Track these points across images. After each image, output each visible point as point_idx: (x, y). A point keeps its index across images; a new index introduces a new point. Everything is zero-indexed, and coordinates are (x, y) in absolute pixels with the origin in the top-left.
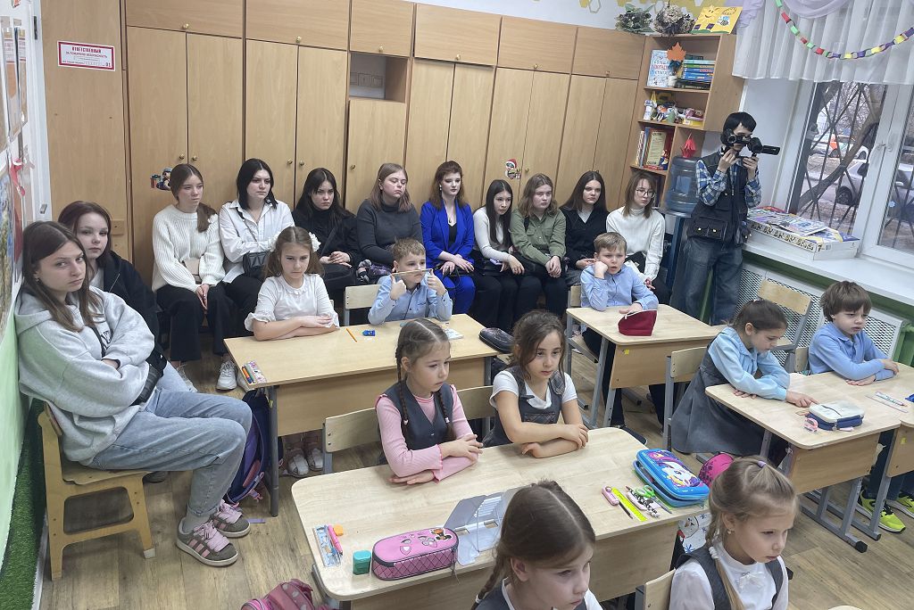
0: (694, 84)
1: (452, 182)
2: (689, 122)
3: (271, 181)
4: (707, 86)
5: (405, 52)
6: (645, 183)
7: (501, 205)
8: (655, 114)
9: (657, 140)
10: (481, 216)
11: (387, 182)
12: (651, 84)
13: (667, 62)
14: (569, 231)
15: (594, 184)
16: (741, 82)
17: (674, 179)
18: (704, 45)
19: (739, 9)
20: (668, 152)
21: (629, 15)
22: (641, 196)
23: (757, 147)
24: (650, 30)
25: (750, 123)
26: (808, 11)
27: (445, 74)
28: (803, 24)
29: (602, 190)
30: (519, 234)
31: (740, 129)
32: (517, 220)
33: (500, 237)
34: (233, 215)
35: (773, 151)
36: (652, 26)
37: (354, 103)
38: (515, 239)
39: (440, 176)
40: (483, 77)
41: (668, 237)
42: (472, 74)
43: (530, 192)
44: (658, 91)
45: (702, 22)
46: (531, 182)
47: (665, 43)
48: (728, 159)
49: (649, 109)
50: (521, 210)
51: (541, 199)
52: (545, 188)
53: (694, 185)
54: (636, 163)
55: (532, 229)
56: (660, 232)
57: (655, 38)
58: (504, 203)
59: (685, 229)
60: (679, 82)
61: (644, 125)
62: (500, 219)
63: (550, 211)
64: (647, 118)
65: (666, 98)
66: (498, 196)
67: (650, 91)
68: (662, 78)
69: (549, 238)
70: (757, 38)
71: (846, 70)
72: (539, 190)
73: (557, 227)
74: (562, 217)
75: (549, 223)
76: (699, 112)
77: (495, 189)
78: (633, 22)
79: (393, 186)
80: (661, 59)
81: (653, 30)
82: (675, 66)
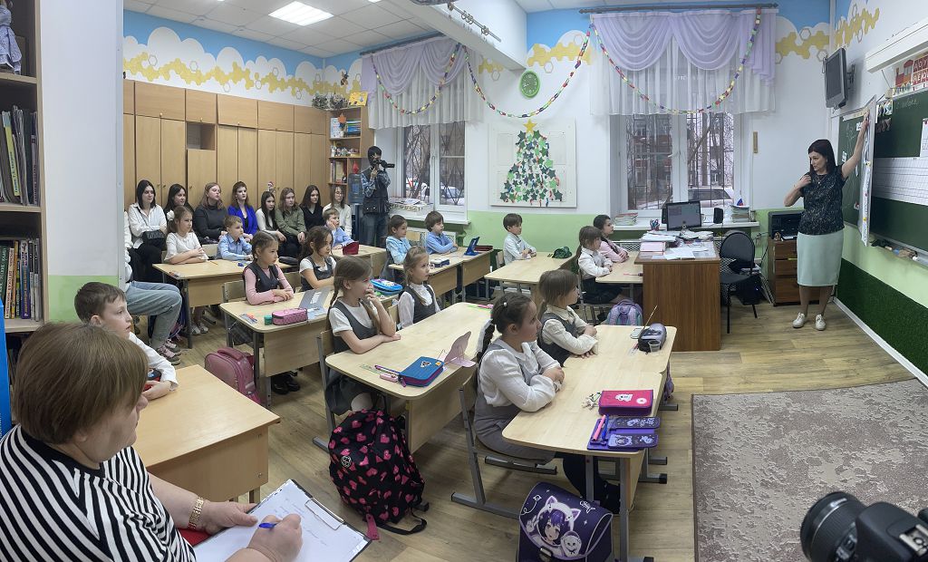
0: (353, 134)
1: (242, 193)
2: (353, 155)
3: (154, 192)
4: (359, 134)
5: (214, 122)
6: (339, 189)
7: (270, 204)
8: (336, 153)
9: (339, 166)
10: (260, 213)
11: (211, 191)
12: (332, 137)
13: (338, 124)
14: (305, 219)
15: (315, 192)
16: (373, 131)
17: (351, 185)
18: (354, 113)
19: (367, 93)
20: (346, 173)
21: (317, 98)
22: (338, 196)
23: (385, 165)
24: (328, 107)
25: (379, 153)
26: (395, 92)
27: (233, 133)
28: (394, 98)
29: (318, 195)
30: (281, 221)
31: (376, 156)
32: (278, 214)
33: (271, 224)
34: (136, 210)
35: (392, 166)
36: (328, 105)
37: (189, 150)
38: (279, 224)
39: (235, 190)
40: (252, 135)
41: (353, 217)
42: (246, 133)
43: (283, 198)
44: (336, 140)
45: (352, 101)
46: (283, 192)
47: (336, 114)
48: (374, 172)
49: (333, 151)
50: (280, 208)
51: (289, 201)
52: (290, 194)
53: (361, 189)
54: (331, 181)
55: (287, 219)
56: (349, 216)
57: (331, 112)
58: (272, 203)
59: (361, 212)
60: (345, 134)
61: (332, 160)
62: (269, 214)
63: (294, 208)
64: (333, 156)
65: (340, 143)
66: (268, 199)
67: (333, 141)
68: (337, 133)
69: (296, 222)
70: (377, 108)
71: (414, 120)
72: (288, 196)
73: (299, 216)
74: (301, 211)
75: (295, 215)
76: (357, 150)
77: (266, 196)
78: (319, 103)
79: (213, 193)
80: (335, 122)
81: (329, 107)
82: (342, 126)
